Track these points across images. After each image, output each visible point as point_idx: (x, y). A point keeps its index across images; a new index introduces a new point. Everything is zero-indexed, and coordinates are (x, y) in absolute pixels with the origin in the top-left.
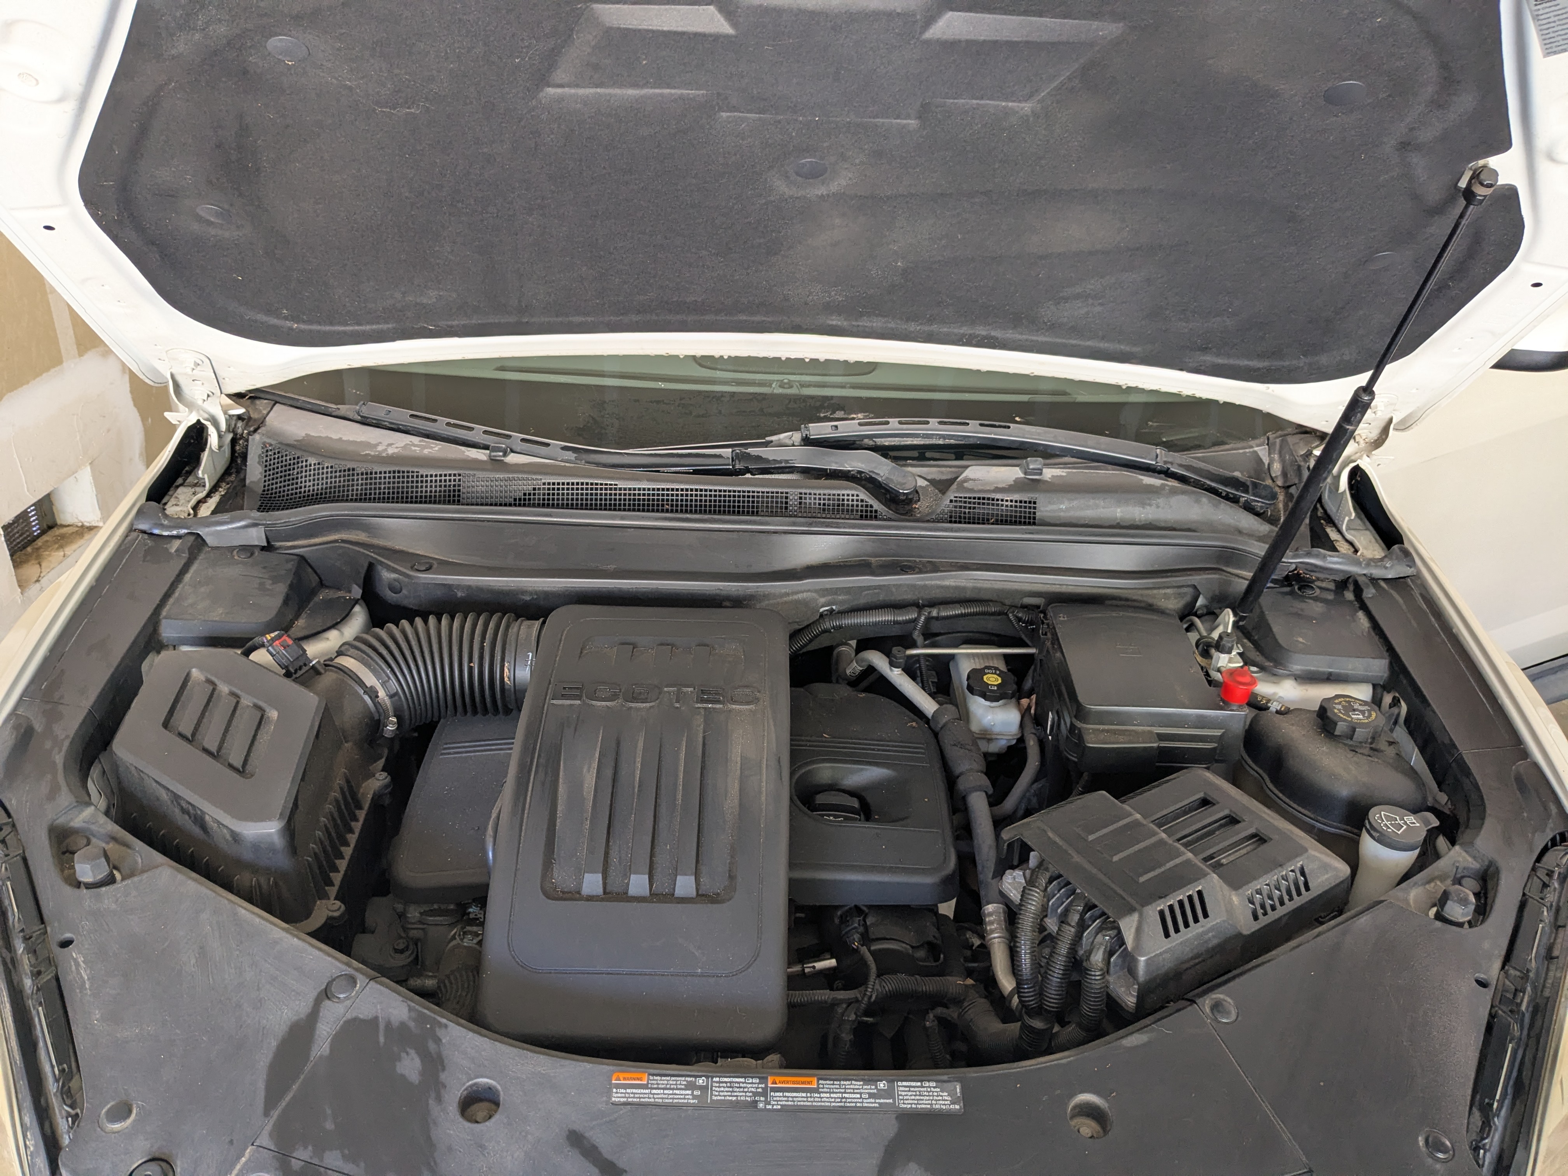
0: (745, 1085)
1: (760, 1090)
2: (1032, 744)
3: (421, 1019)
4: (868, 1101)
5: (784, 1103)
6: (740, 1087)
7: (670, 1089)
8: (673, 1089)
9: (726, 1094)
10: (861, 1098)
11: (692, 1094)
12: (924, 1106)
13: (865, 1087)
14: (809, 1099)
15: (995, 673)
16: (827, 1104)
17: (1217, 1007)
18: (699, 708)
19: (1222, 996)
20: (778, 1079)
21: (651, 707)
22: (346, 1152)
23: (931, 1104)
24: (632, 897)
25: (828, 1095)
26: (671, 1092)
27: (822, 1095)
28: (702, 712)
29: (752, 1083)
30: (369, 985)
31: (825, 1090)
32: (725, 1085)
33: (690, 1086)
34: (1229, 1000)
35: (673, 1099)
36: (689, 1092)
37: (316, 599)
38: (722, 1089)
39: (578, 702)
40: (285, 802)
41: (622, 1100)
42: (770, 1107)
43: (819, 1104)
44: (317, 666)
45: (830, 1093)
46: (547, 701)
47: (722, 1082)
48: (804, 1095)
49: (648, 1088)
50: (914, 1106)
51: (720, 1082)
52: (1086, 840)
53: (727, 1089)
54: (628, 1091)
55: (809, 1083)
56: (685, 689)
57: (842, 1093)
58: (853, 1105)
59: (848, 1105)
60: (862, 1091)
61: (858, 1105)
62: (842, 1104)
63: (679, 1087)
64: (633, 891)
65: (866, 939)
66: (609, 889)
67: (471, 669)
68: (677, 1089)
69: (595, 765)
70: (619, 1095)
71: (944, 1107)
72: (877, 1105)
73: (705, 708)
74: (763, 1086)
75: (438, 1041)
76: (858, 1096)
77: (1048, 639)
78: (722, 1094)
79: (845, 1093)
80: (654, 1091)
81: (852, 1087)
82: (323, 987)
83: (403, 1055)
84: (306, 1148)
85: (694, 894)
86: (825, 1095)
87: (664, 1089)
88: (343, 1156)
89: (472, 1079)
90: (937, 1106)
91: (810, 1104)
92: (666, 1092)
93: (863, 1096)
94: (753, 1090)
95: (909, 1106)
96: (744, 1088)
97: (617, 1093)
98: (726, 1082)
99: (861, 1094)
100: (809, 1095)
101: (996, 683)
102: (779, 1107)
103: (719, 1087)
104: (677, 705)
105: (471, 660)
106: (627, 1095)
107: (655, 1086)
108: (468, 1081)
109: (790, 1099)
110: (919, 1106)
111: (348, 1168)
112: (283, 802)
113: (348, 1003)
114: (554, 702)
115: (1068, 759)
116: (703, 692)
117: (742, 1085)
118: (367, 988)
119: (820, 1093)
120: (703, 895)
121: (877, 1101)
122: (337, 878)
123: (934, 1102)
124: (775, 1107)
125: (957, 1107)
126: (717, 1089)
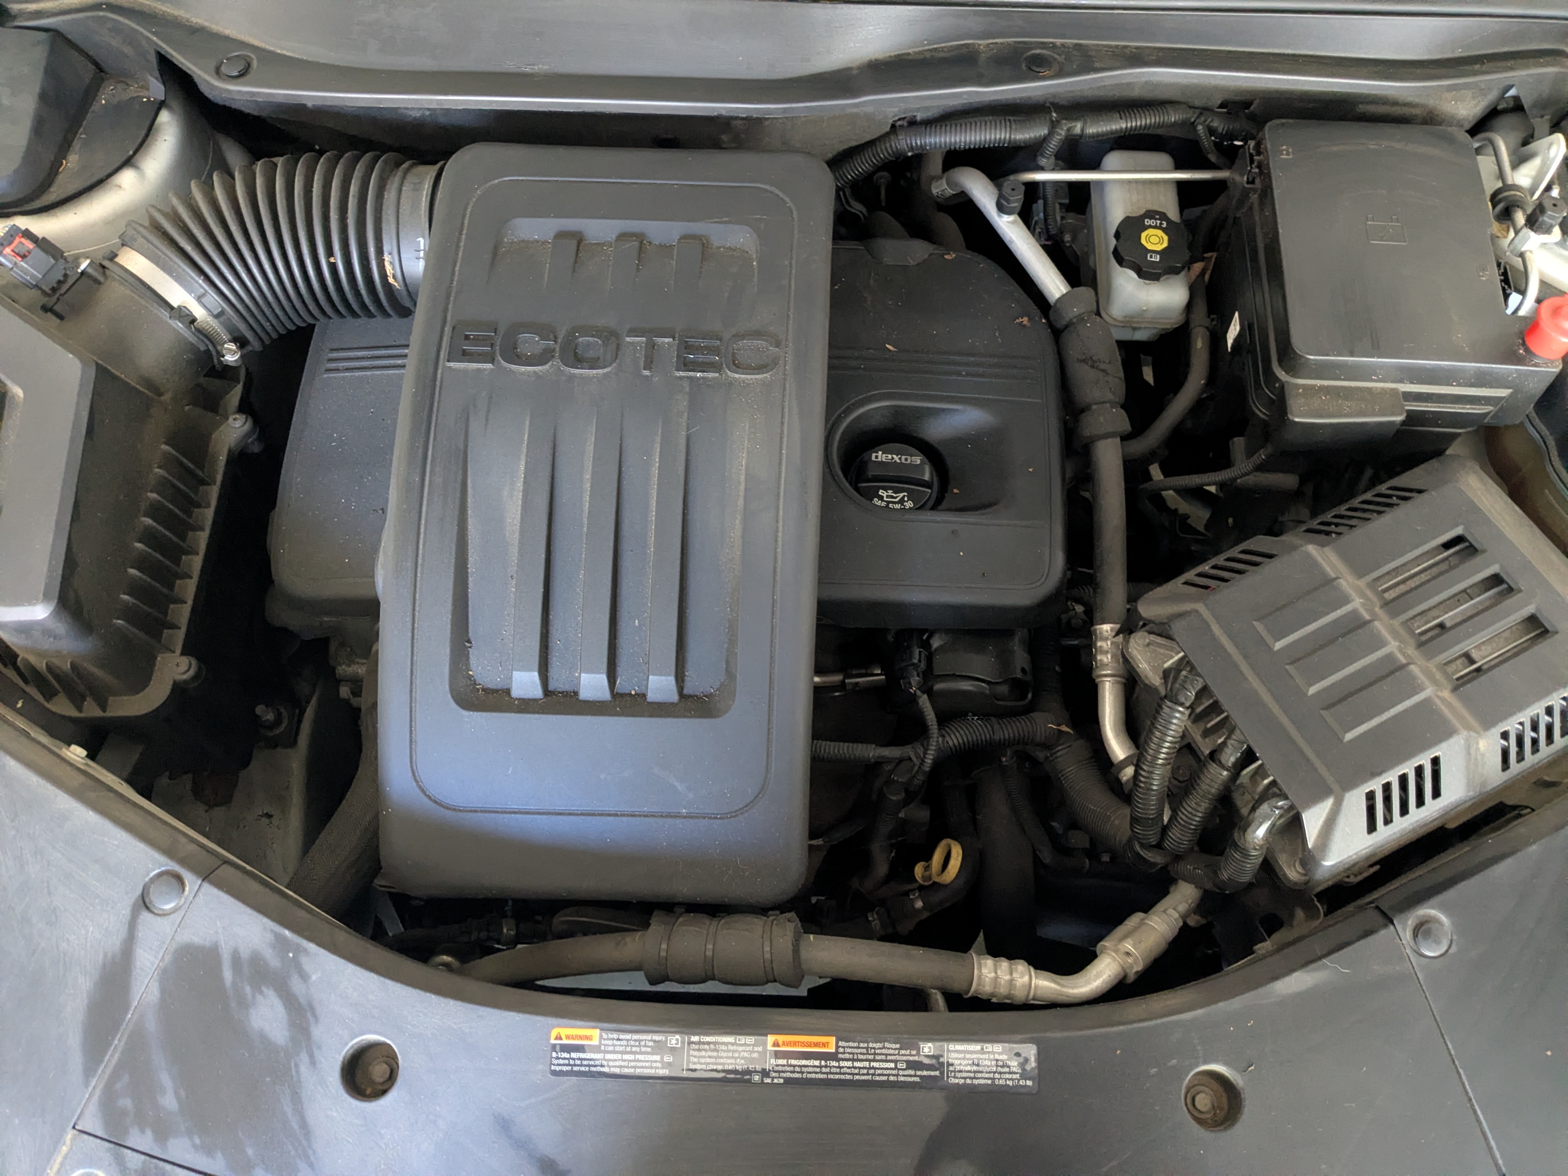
0: (735, 1048)
1: (755, 1055)
2: (1200, 344)
3: (281, 944)
4: (906, 1073)
5: (788, 1075)
6: (728, 1051)
7: (631, 1053)
8: (635, 1053)
9: (708, 1060)
10: (896, 1068)
11: (662, 1061)
12: (982, 1082)
13: (903, 1052)
14: (824, 1070)
15: (1159, 228)
16: (848, 1077)
17: (1422, 929)
18: (681, 378)
19: (1433, 912)
20: (781, 1038)
21: (605, 375)
22: (197, 1141)
23: (993, 1079)
24: (586, 702)
25: (849, 1064)
26: (632, 1057)
27: (842, 1064)
28: (686, 385)
29: (745, 1045)
30: (203, 890)
31: (847, 1056)
32: (706, 1047)
33: (659, 1048)
34: (1443, 918)
35: (635, 1067)
36: (657, 1058)
37: (95, 107)
38: (703, 1053)
39: (489, 366)
40: (49, 571)
41: (565, 1068)
42: (768, 1081)
43: (837, 1077)
44: (90, 270)
45: (853, 1060)
46: (441, 362)
47: (704, 1043)
48: (817, 1063)
49: (600, 1052)
50: (968, 1081)
51: (700, 1043)
52: (1270, 649)
53: (710, 1053)
54: (574, 1055)
55: (824, 1045)
56: (660, 340)
57: (870, 1061)
58: (885, 1078)
59: (877, 1078)
60: (898, 1058)
61: (892, 1078)
62: (869, 1077)
63: (643, 1049)
64: (585, 694)
65: (928, 675)
66: (551, 687)
67: (333, 268)
68: (641, 1053)
69: (520, 485)
70: (561, 1062)
71: (1010, 1083)
72: (917, 1079)
73: (691, 379)
74: (760, 1049)
75: (304, 977)
76: (892, 1065)
77: (1255, 190)
78: (702, 1060)
79: (874, 1060)
80: (608, 1056)
81: (884, 1051)
82: (139, 891)
83: (259, 997)
84: (143, 1132)
85: (675, 698)
86: (846, 1064)
87: (622, 1053)
88: (195, 1146)
89: (356, 1036)
90: (1002, 1082)
91: (824, 1076)
92: (626, 1057)
93: (899, 1066)
94: (746, 1055)
95: (962, 1081)
96: (734, 1051)
97: (558, 1058)
98: (708, 1043)
99: (896, 1062)
100: (823, 1063)
101: (1159, 248)
102: (782, 1081)
103: (699, 1050)
104: (647, 373)
105: (330, 253)
106: (572, 1062)
107: (611, 1048)
108: (352, 1039)
109: (797, 1069)
110: (976, 1082)
111: (203, 1163)
112: (45, 569)
113: (177, 917)
114: (452, 364)
115: (1254, 413)
116: (688, 348)
117: (731, 1047)
118: (200, 894)
119: (838, 1060)
120: (690, 696)
121: (919, 1073)
122: (182, 614)
123: (997, 1076)
124: (776, 1081)
125: (1029, 1083)
126: (696, 1053)
